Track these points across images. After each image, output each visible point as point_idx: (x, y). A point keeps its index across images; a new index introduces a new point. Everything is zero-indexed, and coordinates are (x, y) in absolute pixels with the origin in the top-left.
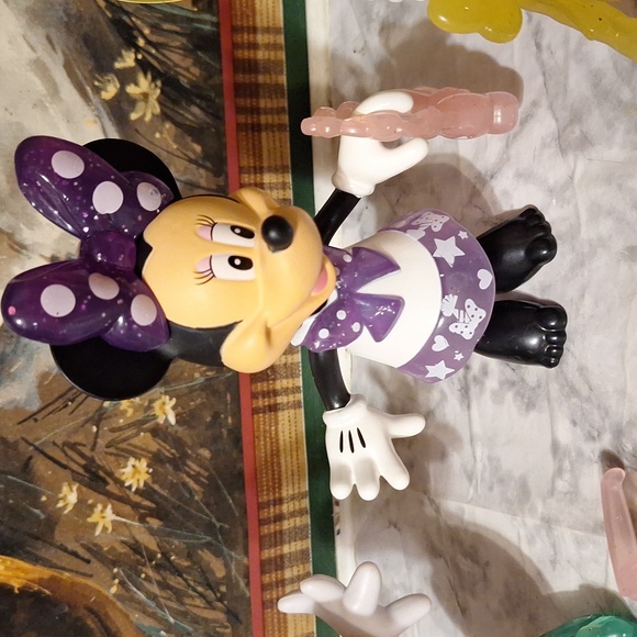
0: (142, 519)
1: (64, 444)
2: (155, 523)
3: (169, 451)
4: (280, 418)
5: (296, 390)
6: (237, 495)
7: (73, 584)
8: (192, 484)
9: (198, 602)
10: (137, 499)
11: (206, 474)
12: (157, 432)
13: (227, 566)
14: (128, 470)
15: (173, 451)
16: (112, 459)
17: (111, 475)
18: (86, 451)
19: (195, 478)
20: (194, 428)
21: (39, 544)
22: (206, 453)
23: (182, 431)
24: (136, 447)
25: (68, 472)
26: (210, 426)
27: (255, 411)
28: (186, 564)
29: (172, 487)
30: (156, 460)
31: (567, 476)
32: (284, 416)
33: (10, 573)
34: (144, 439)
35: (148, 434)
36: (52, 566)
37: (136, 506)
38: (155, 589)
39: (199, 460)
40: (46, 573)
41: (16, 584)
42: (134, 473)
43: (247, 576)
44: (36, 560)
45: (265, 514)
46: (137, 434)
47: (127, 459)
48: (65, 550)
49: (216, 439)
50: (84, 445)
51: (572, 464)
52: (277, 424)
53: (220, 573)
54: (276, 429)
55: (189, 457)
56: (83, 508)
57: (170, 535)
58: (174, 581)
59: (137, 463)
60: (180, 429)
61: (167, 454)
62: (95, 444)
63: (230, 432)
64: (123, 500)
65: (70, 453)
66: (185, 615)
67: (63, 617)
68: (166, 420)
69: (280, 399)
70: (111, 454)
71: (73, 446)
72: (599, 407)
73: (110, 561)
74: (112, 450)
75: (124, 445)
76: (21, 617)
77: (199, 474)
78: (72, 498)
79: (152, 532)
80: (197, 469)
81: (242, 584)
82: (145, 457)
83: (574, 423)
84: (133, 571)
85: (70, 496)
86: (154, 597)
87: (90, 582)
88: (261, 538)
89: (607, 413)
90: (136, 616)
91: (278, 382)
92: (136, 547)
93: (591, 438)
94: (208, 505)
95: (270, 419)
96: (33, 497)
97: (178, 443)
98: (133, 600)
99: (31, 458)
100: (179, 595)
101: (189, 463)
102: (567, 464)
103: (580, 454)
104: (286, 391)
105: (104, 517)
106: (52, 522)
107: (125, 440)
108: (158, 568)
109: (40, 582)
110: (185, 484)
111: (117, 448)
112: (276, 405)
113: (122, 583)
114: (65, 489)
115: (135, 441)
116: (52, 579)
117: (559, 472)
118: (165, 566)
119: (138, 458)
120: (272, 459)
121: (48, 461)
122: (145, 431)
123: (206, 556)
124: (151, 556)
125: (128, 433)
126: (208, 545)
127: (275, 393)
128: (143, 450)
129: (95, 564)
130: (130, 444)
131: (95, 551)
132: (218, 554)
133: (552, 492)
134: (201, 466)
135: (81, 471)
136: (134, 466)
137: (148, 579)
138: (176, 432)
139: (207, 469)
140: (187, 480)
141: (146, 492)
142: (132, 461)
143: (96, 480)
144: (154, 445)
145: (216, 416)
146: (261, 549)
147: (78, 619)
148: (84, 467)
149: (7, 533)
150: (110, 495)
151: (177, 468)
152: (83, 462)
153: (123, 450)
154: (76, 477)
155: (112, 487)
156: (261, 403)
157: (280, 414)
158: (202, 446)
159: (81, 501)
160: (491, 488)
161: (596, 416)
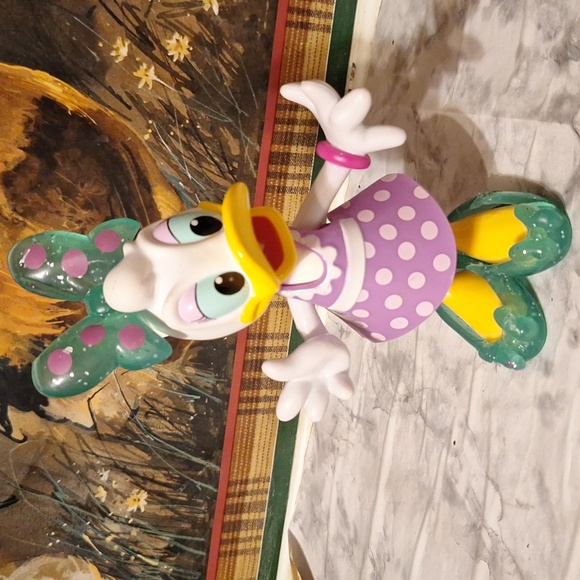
0: (178, 87)
1: (123, 4)
2: (188, 94)
3: (209, 37)
4: (309, 37)
5: (327, 15)
6: (260, 92)
7: (116, 122)
8: (224, 71)
9: (213, 168)
10: (176, 69)
11: (237, 66)
12: (201, 16)
13: (241, 147)
14: (172, 42)
15: (212, 38)
16: (160, 28)
17: (158, 42)
18: (140, 15)
19: (228, 66)
20: (233, 23)
21: (92, 80)
22: (240, 48)
23: (222, 22)
24: (181, 24)
25: (123, 28)
26: (248, 25)
27: (289, 24)
28: (208, 135)
29: (206, 68)
30: (197, 40)
31: (522, 75)
32: (313, 36)
33: (66, 97)
34: (189, 19)
35: (194, 17)
36: (100, 102)
37: (174, 74)
38: (180, 147)
39: (232, 52)
40: (95, 106)
41: (70, 107)
42: (178, 47)
43: (257, 161)
44: (88, 93)
45: (280, 115)
46: (184, 14)
47: (173, 32)
48: (113, 93)
49: (251, 38)
50: (139, 10)
51: (528, 64)
52: (305, 40)
53: (235, 151)
54: (304, 45)
55: (226, 47)
56: (131, 62)
57: (199, 107)
58: (196, 145)
59: (181, 39)
60: (221, 20)
61: (207, 39)
62: (148, 11)
63: (263, 35)
64: (165, 66)
65: (127, 12)
66: (201, 175)
67: (103, 145)
68: (211, 9)
69: (312, 20)
70: (161, 24)
71: (130, 8)
72: (561, 10)
73: (148, 113)
74: (162, 21)
75: (172, 20)
76: (70, 134)
77: (231, 63)
78: (124, 51)
79: (184, 99)
80: (231, 60)
81: (252, 166)
82: (188, 35)
83: (539, 27)
84: (164, 128)
85: (122, 49)
86: (178, 154)
87: (128, 124)
88: (274, 133)
89: (566, 14)
90: (161, 164)
91: (313, 4)
92: (170, 109)
93: (549, 37)
94: (234, 93)
95: (301, 35)
96: (93, 40)
97: (217, 31)
98: (161, 150)
99: (94, 7)
100: (199, 159)
101: (225, 52)
102: (524, 64)
103: (537, 53)
104: (319, 14)
105: (147, 75)
106: (104, 66)
107: (173, 16)
108: (185, 131)
109: (89, 111)
110: (218, 69)
111: (166, 21)
112: (308, 24)
113: (154, 134)
114: (119, 42)
115: (182, 19)
116: (99, 112)
117: (517, 72)
118: (190, 131)
119: (182, 34)
120: (296, 70)
121: (108, 14)
122: (191, 13)
123: (226, 134)
124: (181, 120)
125: (178, 10)
126: (229, 126)
127: (309, 13)
128: (187, 28)
129: (135, 111)
130: (177, 21)
131: (136, 100)
132: (236, 135)
133: (506, 90)
134: (233, 58)
135: (134, 31)
136: (178, 41)
137: (175, 137)
138: (218, 22)
139: (238, 63)
140: (221, 66)
141: (184, 65)
142: (177, 36)
143: (145, 42)
144: (197, 28)
145: (253, 18)
146: (272, 142)
147: (115, 151)
148: (137, 28)
149: (69, 64)
150: (155, 59)
151: (213, 54)
152: (137, 24)
153: (171, 24)
154: (129, 35)
155: (157, 52)
156: (294, 18)
157: (310, 33)
158: (237, 41)
159: (130, 56)
160: (462, 95)
161: (557, 18)
